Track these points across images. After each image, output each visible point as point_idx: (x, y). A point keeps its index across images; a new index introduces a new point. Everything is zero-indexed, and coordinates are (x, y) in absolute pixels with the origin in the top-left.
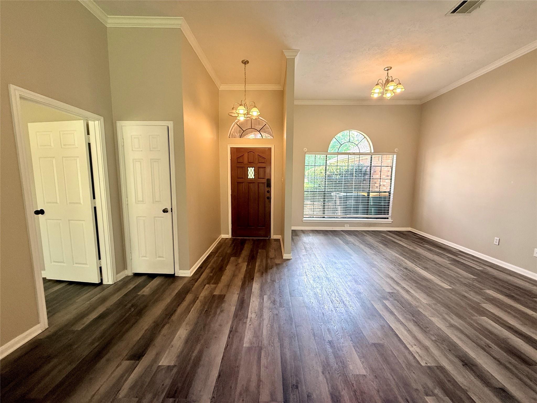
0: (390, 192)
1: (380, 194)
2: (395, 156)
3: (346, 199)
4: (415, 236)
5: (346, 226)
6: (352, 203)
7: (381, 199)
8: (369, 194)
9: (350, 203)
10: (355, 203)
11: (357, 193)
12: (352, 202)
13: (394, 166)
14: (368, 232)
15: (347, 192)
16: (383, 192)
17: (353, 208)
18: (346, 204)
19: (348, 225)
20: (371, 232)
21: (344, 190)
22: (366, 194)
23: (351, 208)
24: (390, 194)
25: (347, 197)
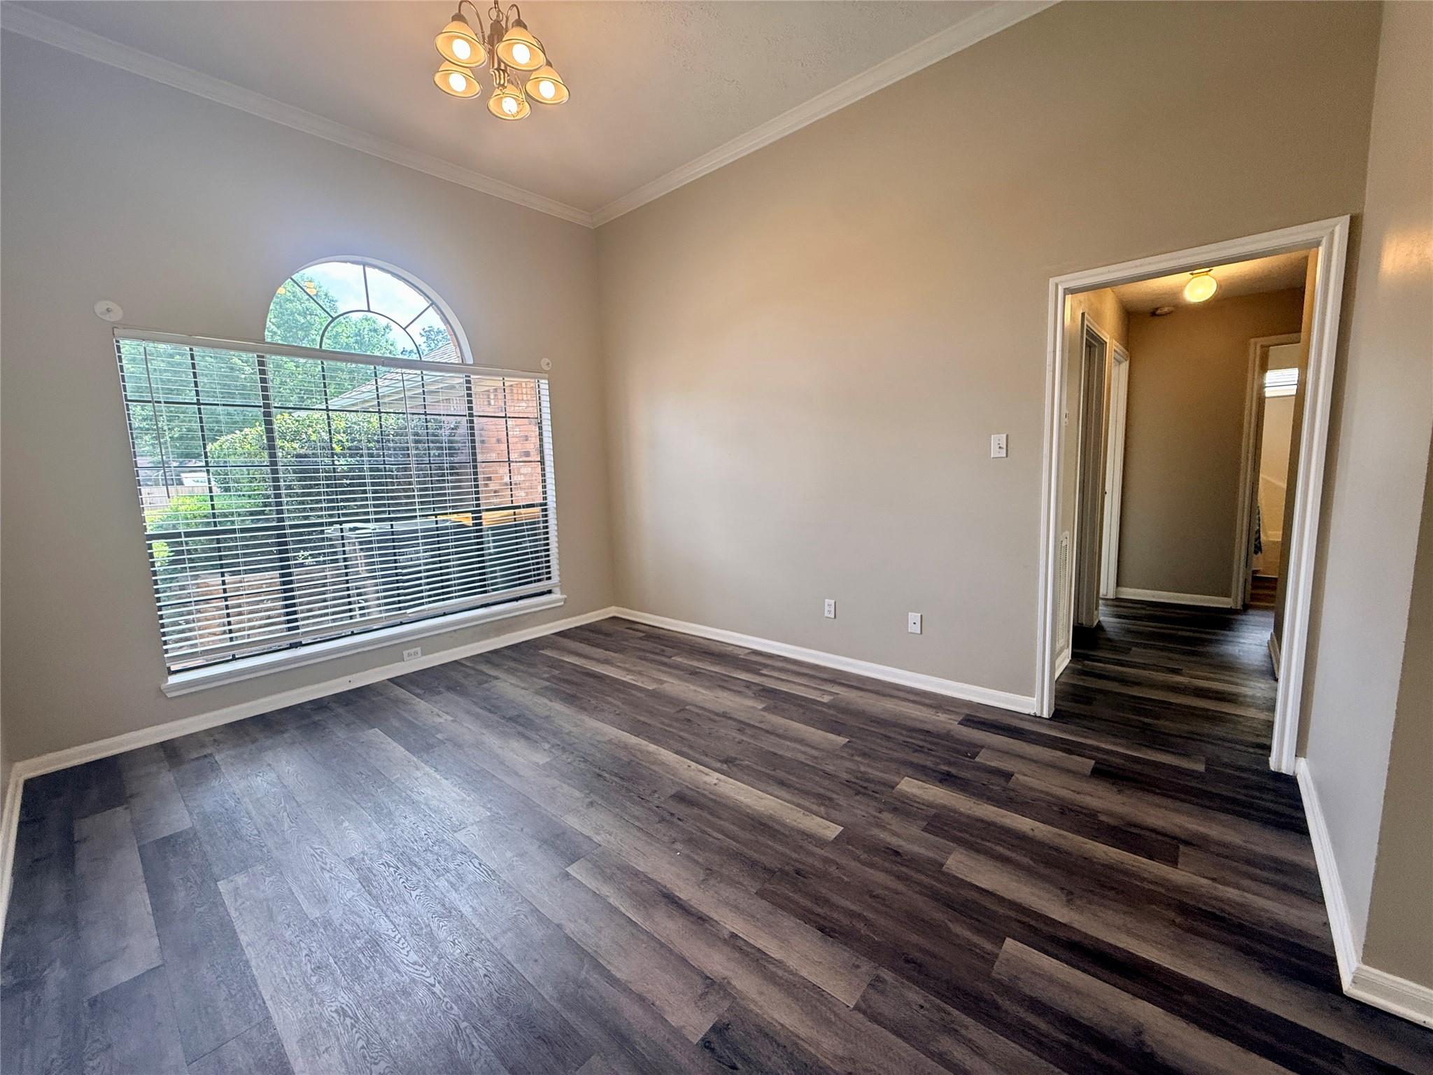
0: (545, 504)
1: (515, 514)
2: (544, 385)
3: (394, 547)
4: (634, 630)
5: (409, 655)
6: (418, 559)
7: (523, 531)
8: (480, 518)
9: (411, 560)
10: (433, 557)
11: (433, 518)
12: (417, 557)
13: (547, 416)
14: (495, 659)
15: (391, 519)
16: (524, 507)
17: (428, 577)
18: (396, 568)
19: (419, 649)
20: (506, 652)
21: (376, 513)
22: (467, 520)
23: (420, 578)
24: (546, 510)
25: (393, 540)
